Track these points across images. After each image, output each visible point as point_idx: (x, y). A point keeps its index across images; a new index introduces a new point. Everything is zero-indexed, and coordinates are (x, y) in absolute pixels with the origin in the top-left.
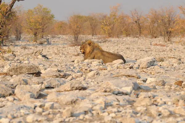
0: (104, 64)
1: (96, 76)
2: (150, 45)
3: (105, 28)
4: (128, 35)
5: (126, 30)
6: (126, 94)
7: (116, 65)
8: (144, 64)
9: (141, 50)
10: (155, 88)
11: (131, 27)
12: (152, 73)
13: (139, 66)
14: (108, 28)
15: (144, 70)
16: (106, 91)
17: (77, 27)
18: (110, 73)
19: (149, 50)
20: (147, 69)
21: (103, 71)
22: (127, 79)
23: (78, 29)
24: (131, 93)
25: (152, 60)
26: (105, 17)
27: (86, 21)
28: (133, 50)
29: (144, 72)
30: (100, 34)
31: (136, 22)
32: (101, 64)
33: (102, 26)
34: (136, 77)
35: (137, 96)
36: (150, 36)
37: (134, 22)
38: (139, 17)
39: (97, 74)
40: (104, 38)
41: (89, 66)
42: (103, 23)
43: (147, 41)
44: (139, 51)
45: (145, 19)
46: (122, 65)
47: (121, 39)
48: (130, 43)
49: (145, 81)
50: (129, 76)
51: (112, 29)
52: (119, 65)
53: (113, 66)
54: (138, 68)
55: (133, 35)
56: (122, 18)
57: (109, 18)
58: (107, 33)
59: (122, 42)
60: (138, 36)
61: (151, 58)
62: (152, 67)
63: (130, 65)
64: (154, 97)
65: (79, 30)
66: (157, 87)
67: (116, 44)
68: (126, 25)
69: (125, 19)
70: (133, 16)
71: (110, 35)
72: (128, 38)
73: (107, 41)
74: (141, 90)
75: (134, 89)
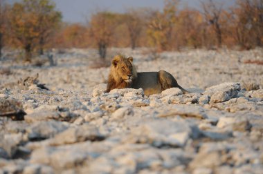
0: (145, 97)
1: (126, 117)
2: (237, 64)
3: (156, 34)
4: (197, 46)
5: (194, 38)
6: (177, 146)
7: (167, 99)
8: (219, 95)
9: (221, 73)
10: (231, 135)
11: (202, 32)
12: (232, 111)
13: (209, 98)
14: (161, 33)
15: (219, 105)
16: (138, 142)
17: (105, 34)
18: (153, 111)
19: (236, 71)
20: (224, 104)
21: (143, 108)
22: (182, 120)
23: (106, 37)
24: (185, 144)
25: (233, 88)
26: (155, 14)
27: (120, 23)
28: (205, 72)
29: (216, 109)
30: (146, 46)
31: (212, 22)
32: (141, 96)
33: (149, 31)
34: (199, 117)
35: (197, 149)
36: (237, 47)
37: (209, 23)
38: (217, 12)
39: (129, 114)
40: (154, 53)
41: (118, 100)
42: (152, 24)
43: (232, 55)
44: (218, 74)
45: (228, 16)
46: (177, 98)
47: (184, 54)
48: (200, 60)
49: (214, 124)
50: (186, 115)
51: (168, 35)
52: (172, 98)
53: (161, 100)
54: (208, 103)
55: (206, 45)
56: (187, 15)
57: (163, 16)
58: (158, 43)
59: (185, 59)
60: (216, 47)
61: (232, 84)
62: (234, 99)
63: (193, 98)
64: (228, 151)
65: (108, 39)
66: (235, 133)
67: (175, 63)
68: (193, 27)
69: (191, 16)
70: (206, 11)
71: (164, 47)
72: (198, 51)
73: (159, 57)
74: (204, 139)
75: (191, 137)
